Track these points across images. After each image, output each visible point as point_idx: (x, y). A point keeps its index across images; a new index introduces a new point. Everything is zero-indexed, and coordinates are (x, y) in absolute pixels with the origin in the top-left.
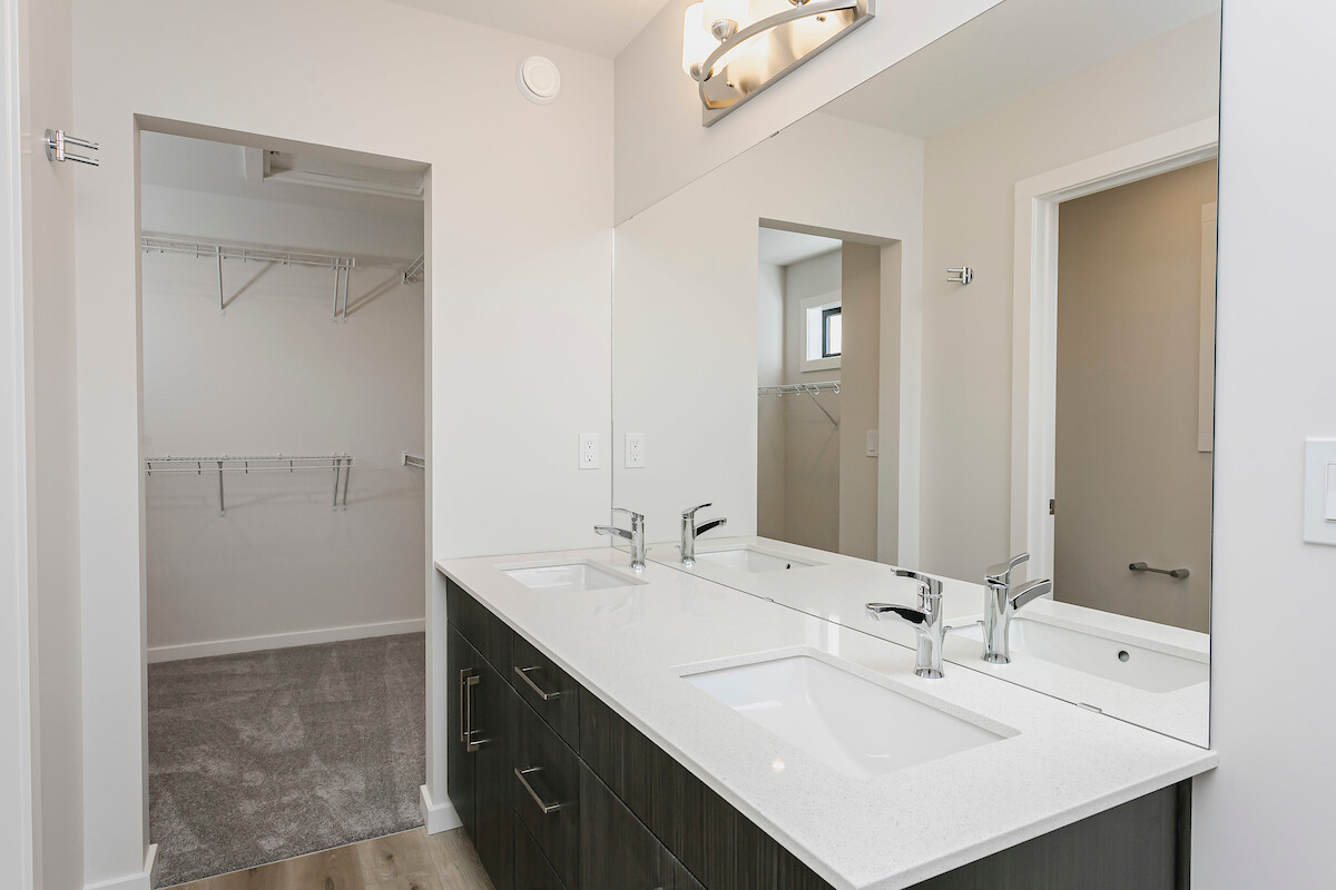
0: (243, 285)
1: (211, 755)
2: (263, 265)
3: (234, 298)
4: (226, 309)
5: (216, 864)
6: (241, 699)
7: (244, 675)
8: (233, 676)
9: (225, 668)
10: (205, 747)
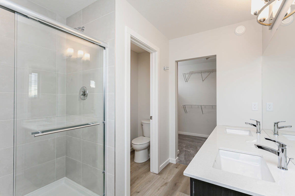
0: (206, 77)
1: (192, 150)
2: (209, 73)
3: (204, 79)
4: (204, 81)
5: (185, 163)
6: (201, 144)
7: (203, 141)
8: (202, 140)
9: (202, 139)
10: (192, 149)
